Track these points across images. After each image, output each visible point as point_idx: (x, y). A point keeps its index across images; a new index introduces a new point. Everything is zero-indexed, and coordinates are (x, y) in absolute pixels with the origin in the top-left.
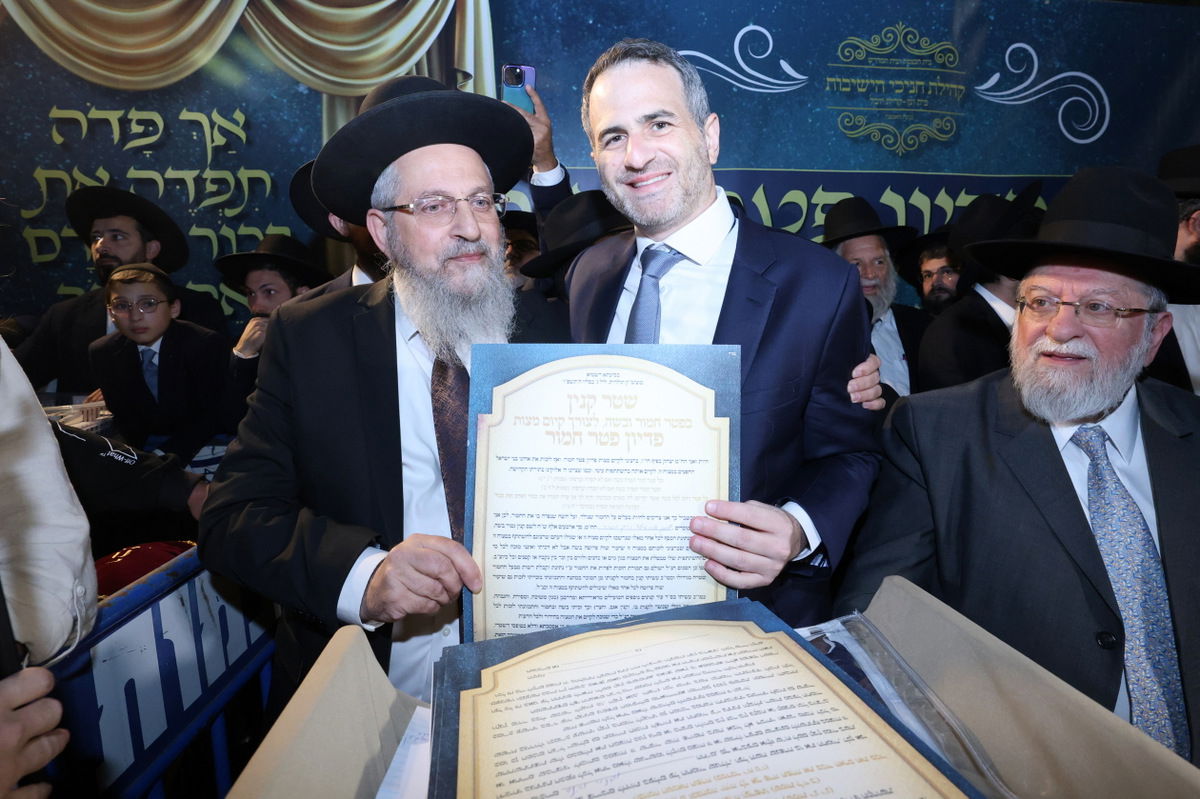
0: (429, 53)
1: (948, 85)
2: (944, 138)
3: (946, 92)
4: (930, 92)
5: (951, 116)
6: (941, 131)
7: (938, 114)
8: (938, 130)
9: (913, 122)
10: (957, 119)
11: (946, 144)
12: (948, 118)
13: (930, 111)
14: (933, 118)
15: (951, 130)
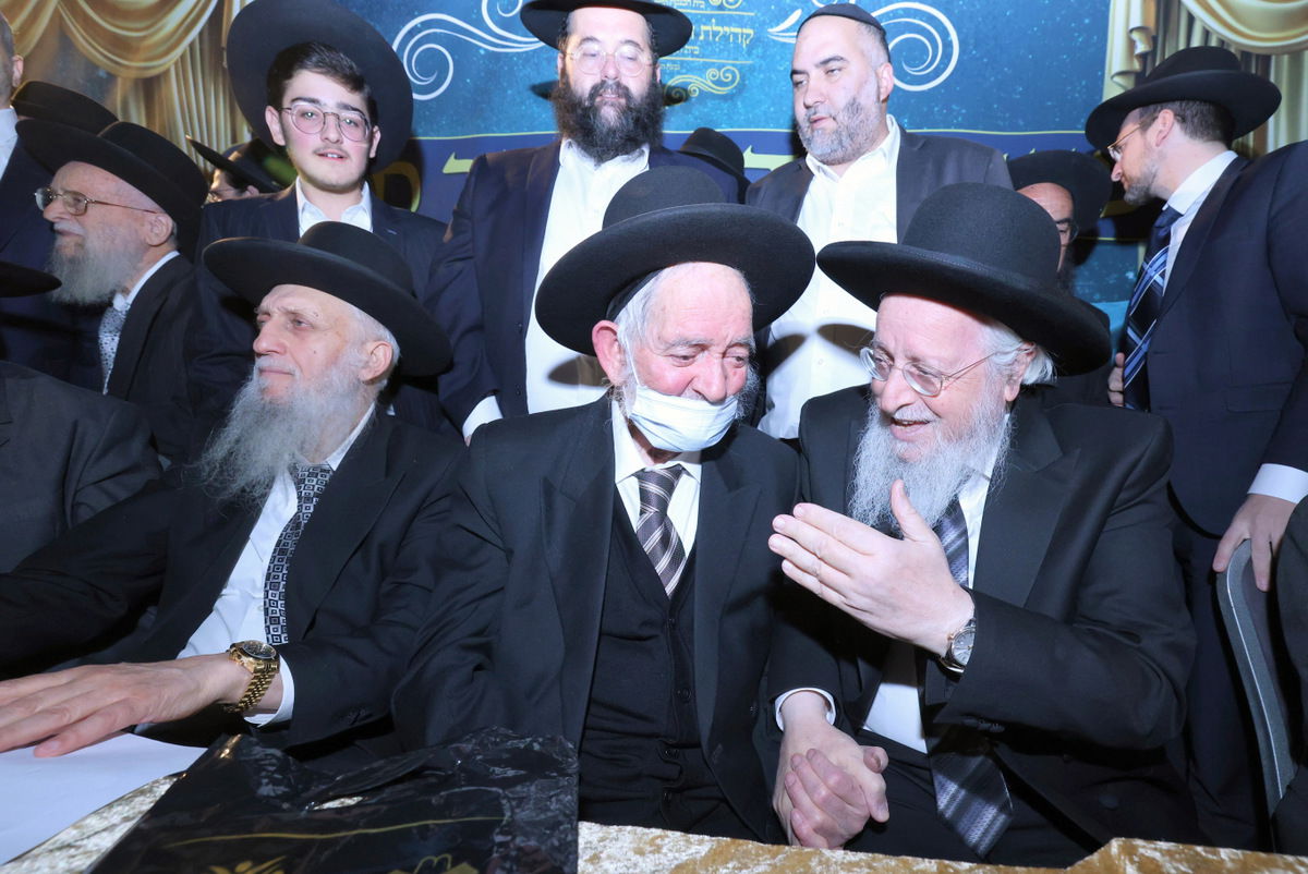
0: (201, 34)
1: (727, 29)
2: (723, 91)
3: (725, 37)
4: (702, 38)
5: (733, 65)
6: (719, 83)
7: (714, 63)
8: (713, 82)
9: (679, 73)
10: (741, 68)
11: (724, 98)
12: (729, 67)
13: (702, 60)
14: (707, 69)
15: (733, 81)
